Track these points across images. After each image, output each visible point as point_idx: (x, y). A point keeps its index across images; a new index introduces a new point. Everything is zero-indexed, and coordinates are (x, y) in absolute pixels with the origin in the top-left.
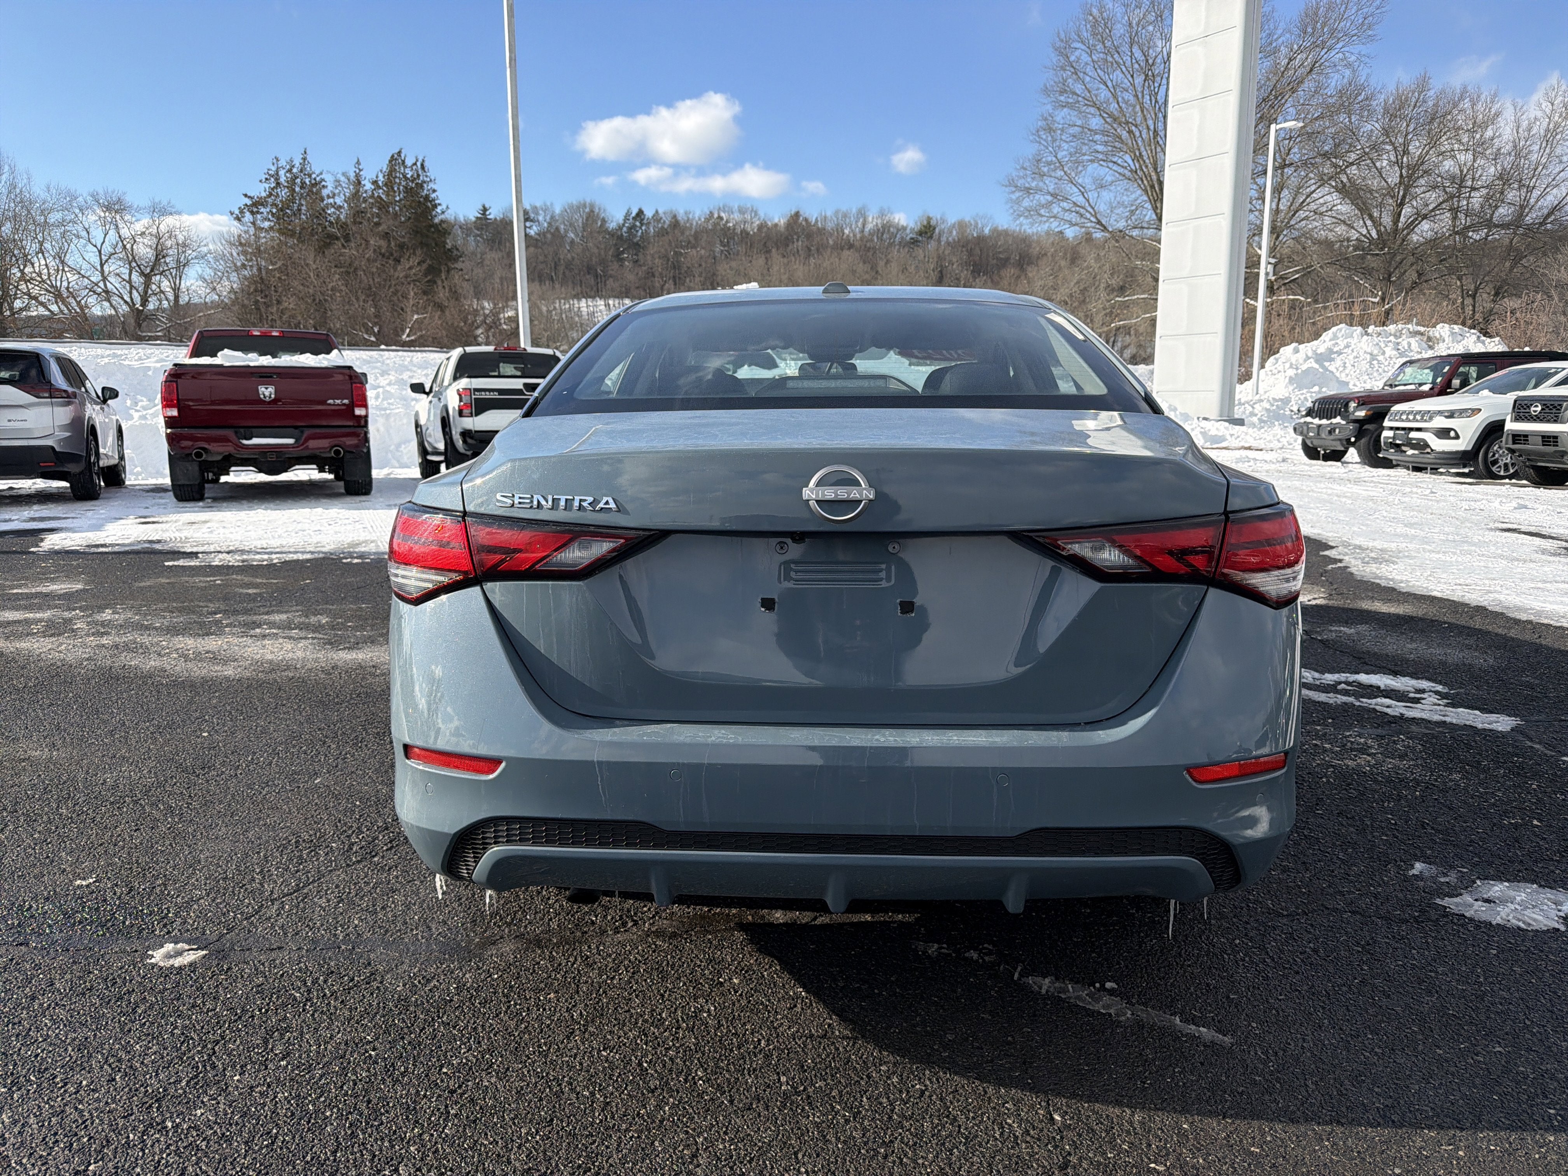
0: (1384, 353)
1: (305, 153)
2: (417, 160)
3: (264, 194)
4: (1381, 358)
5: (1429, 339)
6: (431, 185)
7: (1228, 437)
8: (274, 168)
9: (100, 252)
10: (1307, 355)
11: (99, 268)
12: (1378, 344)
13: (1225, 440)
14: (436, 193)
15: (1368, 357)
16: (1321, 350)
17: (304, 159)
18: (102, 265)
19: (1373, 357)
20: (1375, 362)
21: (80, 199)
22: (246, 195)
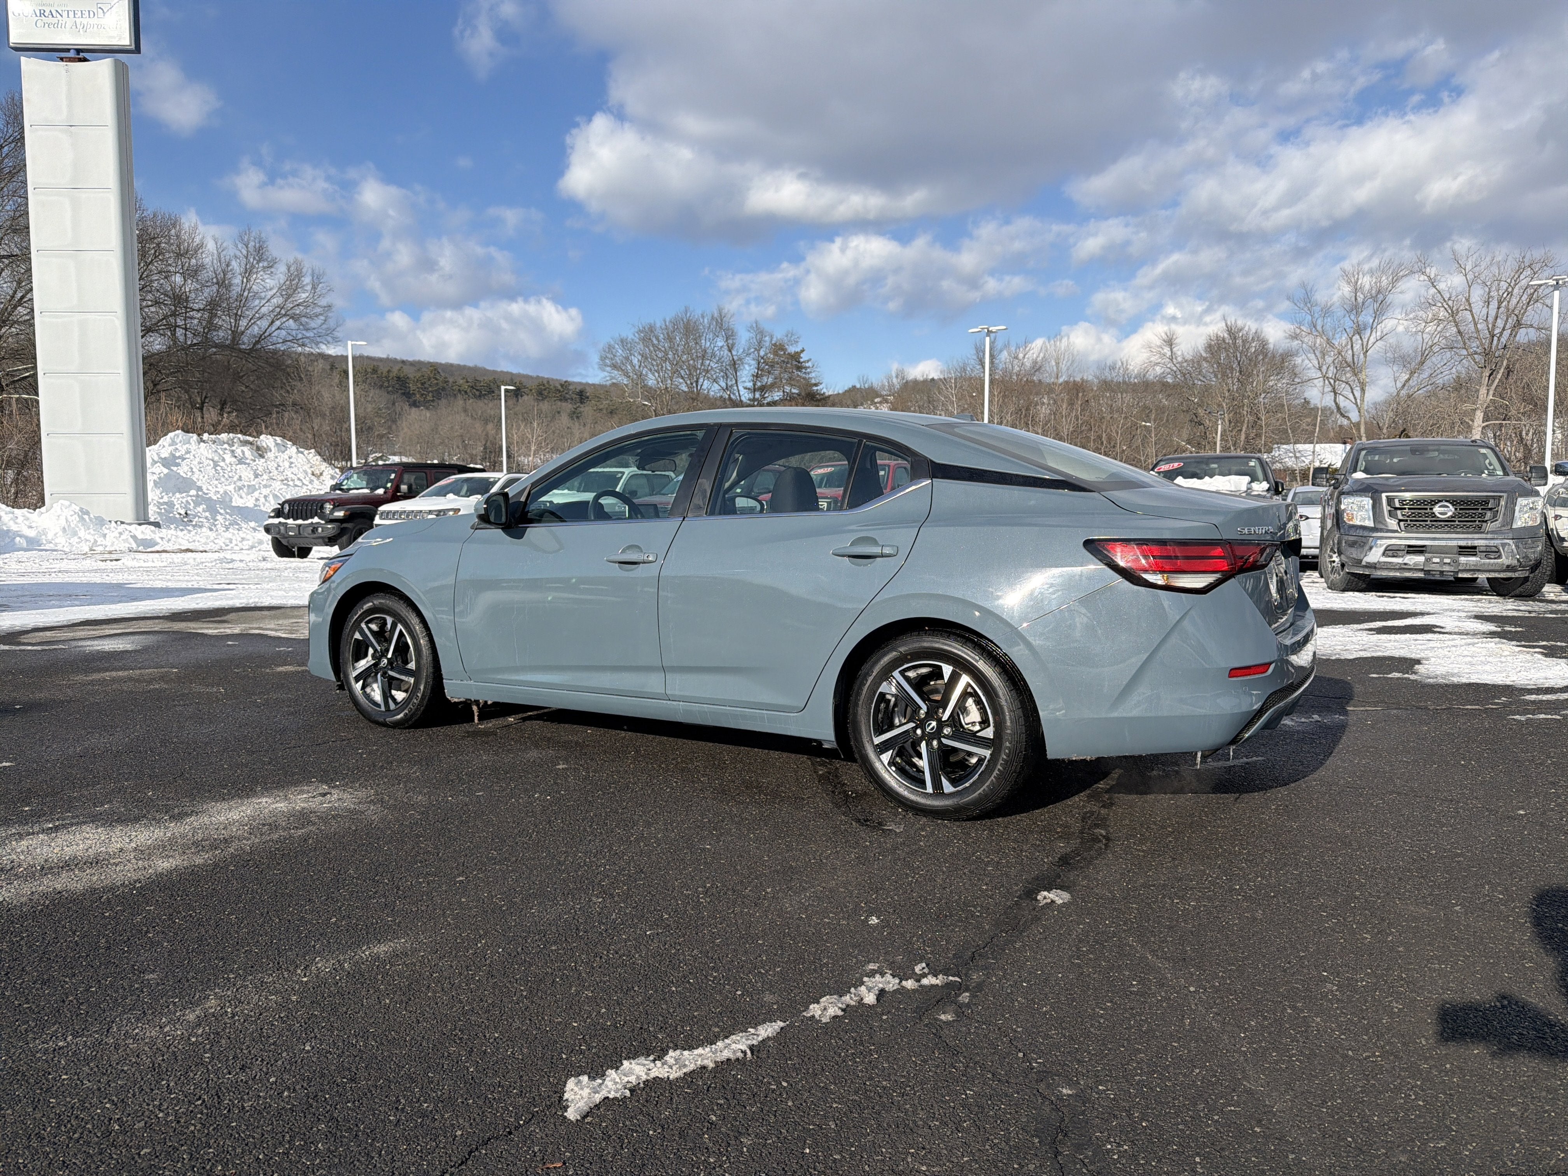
0: (224, 460)
4: (222, 464)
5: (258, 448)
7: (159, 540)
10: (153, 460)
12: (216, 451)
13: (157, 544)
15: (211, 463)
16: (165, 454)
19: (216, 464)
20: (218, 468)
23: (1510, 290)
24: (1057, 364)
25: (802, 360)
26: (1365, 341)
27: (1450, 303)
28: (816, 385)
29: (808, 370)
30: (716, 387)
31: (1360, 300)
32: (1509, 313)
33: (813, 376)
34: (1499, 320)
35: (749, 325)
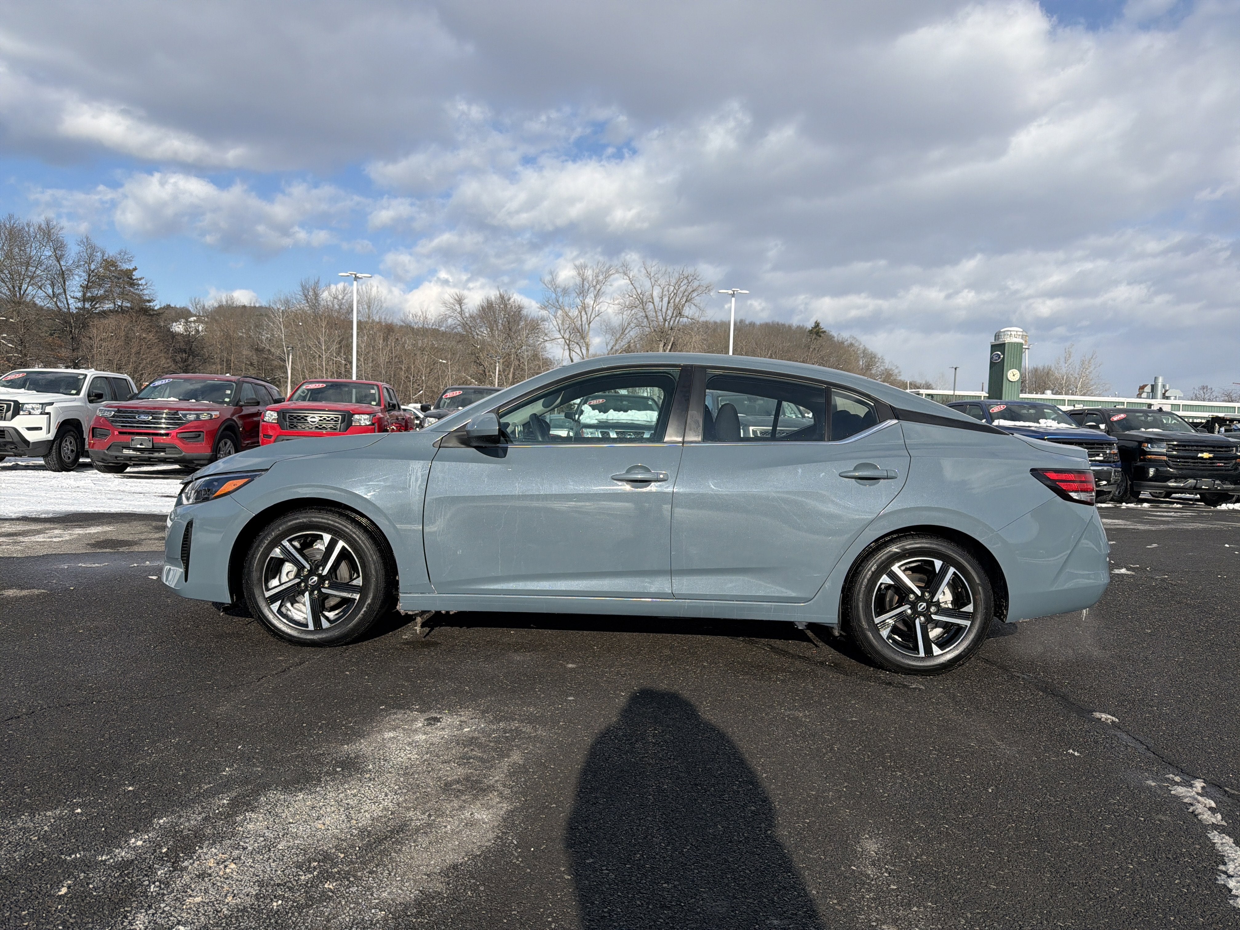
23: (675, 291)
24: (369, 307)
25: (134, 278)
26: (589, 315)
27: (641, 296)
28: (149, 301)
29: (141, 287)
30: (41, 293)
31: (586, 287)
32: (676, 307)
33: (147, 293)
34: (669, 311)
35: (79, 240)
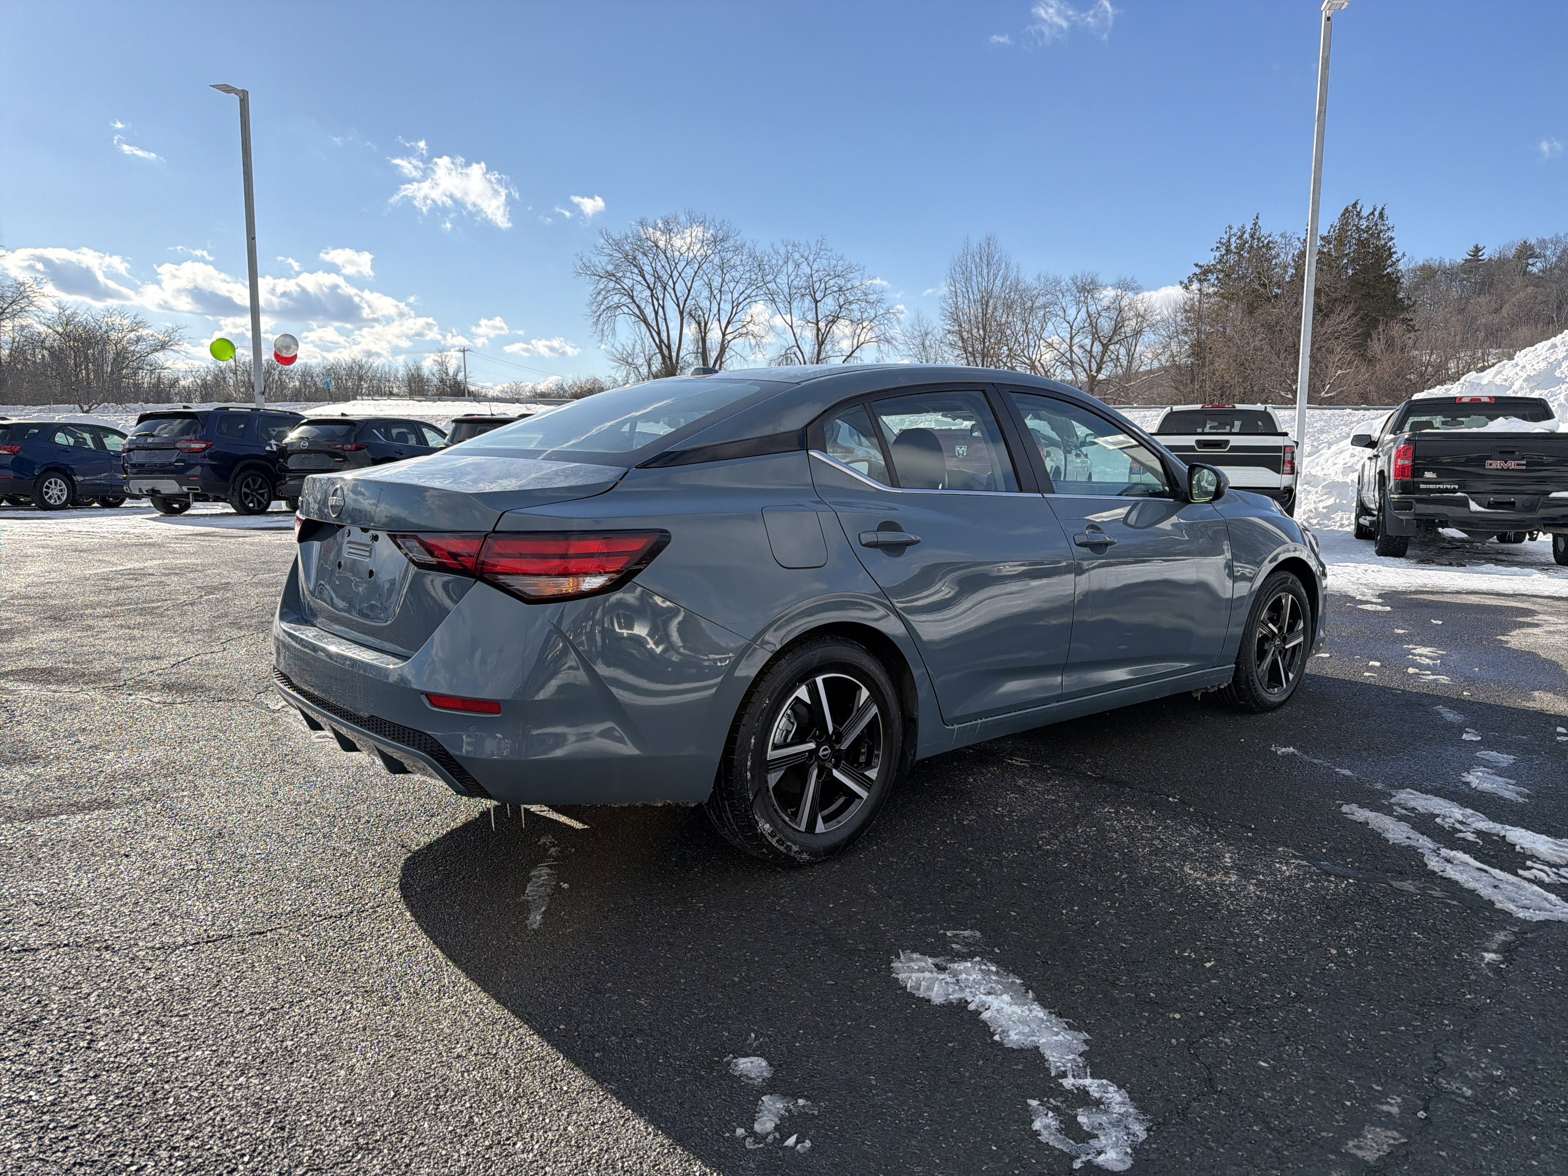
1: (1257, 218)
2: (1375, 209)
3: (1213, 262)
6: (1389, 234)
8: (1226, 237)
9: (1071, 327)
11: (1068, 341)
14: (1394, 241)
17: (1255, 224)
18: (1071, 338)
21: (1063, 283)
22: (1196, 265)
